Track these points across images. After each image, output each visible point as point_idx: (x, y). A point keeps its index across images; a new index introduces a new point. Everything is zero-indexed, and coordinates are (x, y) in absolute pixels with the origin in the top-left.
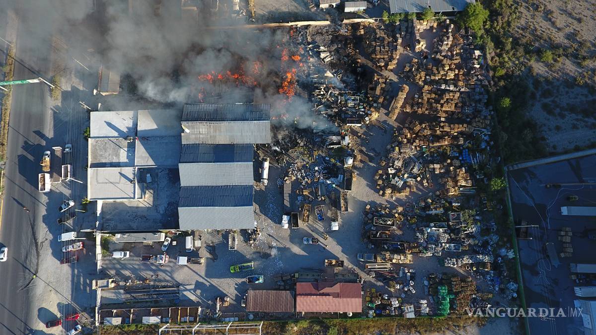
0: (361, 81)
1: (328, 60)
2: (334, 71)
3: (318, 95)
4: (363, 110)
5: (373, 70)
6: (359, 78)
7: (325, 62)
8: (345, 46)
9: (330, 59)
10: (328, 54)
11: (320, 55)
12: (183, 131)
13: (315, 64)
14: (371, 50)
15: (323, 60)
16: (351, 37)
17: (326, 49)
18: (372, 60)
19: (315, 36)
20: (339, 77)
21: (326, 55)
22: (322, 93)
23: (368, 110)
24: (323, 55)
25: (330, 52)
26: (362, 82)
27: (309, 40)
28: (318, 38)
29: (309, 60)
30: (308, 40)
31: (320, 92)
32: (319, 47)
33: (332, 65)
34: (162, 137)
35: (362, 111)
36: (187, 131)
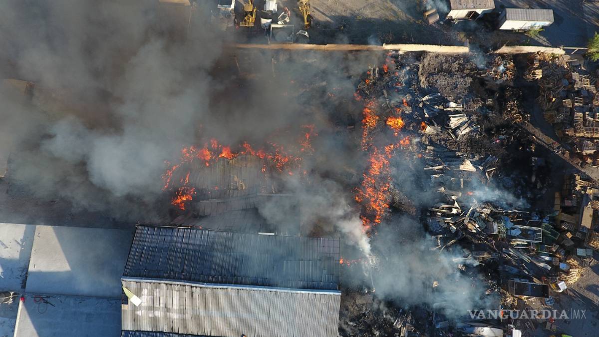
0: (539, 185)
1: (464, 132)
2: (477, 158)
3: (445, 215)
4: (547, 258)
5: (564, 161)
6: (534, 179)
7: (457, 136)
8: (500, 105)
9: (468, 130)
10: (465, 119)
11: (449, 119)
12: (126, 300)
13: (435, 139)
14: (562, 117)
15: (454, 131)
16: (511, 84)
17: (460, 108)
18: (564, 141)
19: (435, 77)
20: (489, 173)
21: (461, 121)
22: (454, 211)
23: (561, 261)
24: (454, 122)
25: (469, 115)
26: (541, 189)
27: (424, 84)
28: (442, 81)
29: (424, 128)
30: (422, 84)
31: (450, 209)
32: (445, 102)
33: (473, 145)
34: (80, 298)
35: (547, 262)
36: (135, 300)
